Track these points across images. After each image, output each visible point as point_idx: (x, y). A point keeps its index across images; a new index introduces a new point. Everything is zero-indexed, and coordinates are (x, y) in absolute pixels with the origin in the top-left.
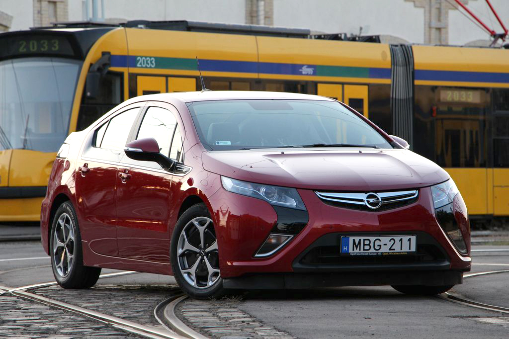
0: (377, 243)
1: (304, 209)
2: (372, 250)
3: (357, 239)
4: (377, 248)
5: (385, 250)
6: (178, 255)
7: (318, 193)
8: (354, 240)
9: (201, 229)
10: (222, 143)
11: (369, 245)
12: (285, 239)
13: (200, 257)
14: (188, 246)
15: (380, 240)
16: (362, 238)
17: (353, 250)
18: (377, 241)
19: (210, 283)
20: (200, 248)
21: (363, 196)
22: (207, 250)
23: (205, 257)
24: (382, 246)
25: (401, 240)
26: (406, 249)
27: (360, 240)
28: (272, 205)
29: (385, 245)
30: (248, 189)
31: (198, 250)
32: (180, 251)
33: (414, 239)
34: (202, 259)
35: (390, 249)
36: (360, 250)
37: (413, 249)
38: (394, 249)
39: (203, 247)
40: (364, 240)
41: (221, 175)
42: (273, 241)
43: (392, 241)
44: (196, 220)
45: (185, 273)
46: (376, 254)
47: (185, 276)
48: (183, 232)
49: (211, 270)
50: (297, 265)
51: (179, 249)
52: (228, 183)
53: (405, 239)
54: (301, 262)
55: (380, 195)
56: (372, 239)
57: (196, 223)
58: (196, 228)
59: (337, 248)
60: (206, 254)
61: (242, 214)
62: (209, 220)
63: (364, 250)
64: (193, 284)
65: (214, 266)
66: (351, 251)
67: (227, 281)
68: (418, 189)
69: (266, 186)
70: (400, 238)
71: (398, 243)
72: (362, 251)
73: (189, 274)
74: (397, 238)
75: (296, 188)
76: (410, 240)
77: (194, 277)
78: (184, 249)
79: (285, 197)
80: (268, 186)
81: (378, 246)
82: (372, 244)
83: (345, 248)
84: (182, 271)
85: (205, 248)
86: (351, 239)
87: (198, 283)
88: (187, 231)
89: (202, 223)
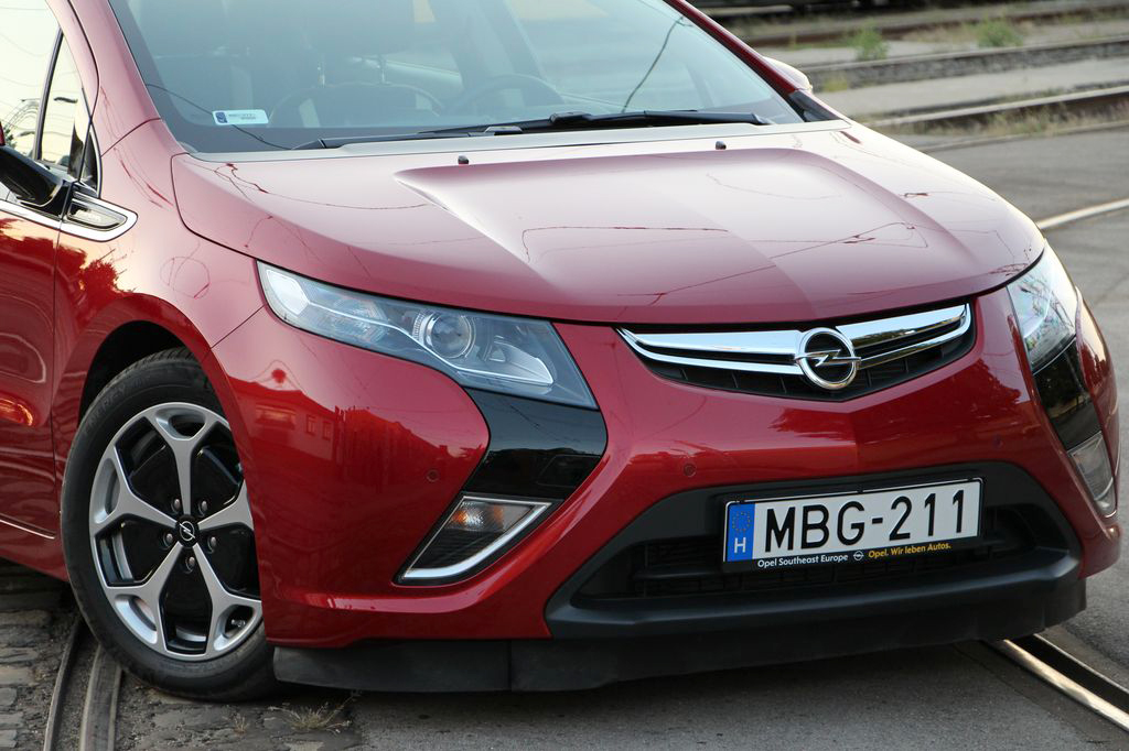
0: (852, 516)
1: (589, 402)
2: (834, 545)
3: (781, 509)
4: (850, 534)
5: (876, 539)
6: (93, 531)
7: (631, 338)
8: (771, 514)
9: (183, 447)
10: (236, 118)
11: (822, 526)
12: (519, 516)
13: (178, 546)
14: (130, 502)
15: (860, 508)
16: (799, 505)
17: (768, 549)
18: (852, 511)
19: (221, 644)
20: (179, 516)
21: (792, 342)
22: (204, 524)
23: (197, 548)
24: (869, 527)
25: (931, 500)
26: (945, 531)
27: (792, 511)
28: (463, 387)
29: (877, 521)
30: (366, 320)
31: (170, 522)
32: (100, 518)
33: (972, 491)
34: (187, 553)
35: (894, 536)
36: (790, 547)
37: (971, 529)
38: (907, 536)
39: (187, 510)
40: (807, 510)
41: (256, 259)
42: (471, 519)
43: (902, 507)
44: (161, 413)
45: (121, 597)
46: (845, 558)
47: (123, 608)
48: (112, 453)
49: (222, 598)
50: (566, 613)
51: (97, 509)
52: (289, 293)
53: (945, 493)
54: (579, 601)
55: (848, 334)
56: (834, 504)
57: (161, 424)
58: (159, 441)
59: (711, 543)
60: (203, 537)
61: (344, 407)
62: (211, 418)
63: (805, 545)
64: (152, 638)
65: (230, 583)
66: (759, 552)
67: (288, 654)
68: (971, 300)
69: (434, 310)
70: (927, 492)
71: (920, 512)
72: (798, 550)
73: (134, 601)
74: (918, 495)
75: (552, 321)
76: (959, 497)
77: (154, 614)
78: (116, 514)
79: (507, 353)
80: (445, 313)
81: (854, 526)
82: (832, 525)
83: (739, 545)
84: (110, 591)
85: (196, 516)
86: (761, 510)
87: (170, 636)
88: (125, 448)
89: (185, 426)
